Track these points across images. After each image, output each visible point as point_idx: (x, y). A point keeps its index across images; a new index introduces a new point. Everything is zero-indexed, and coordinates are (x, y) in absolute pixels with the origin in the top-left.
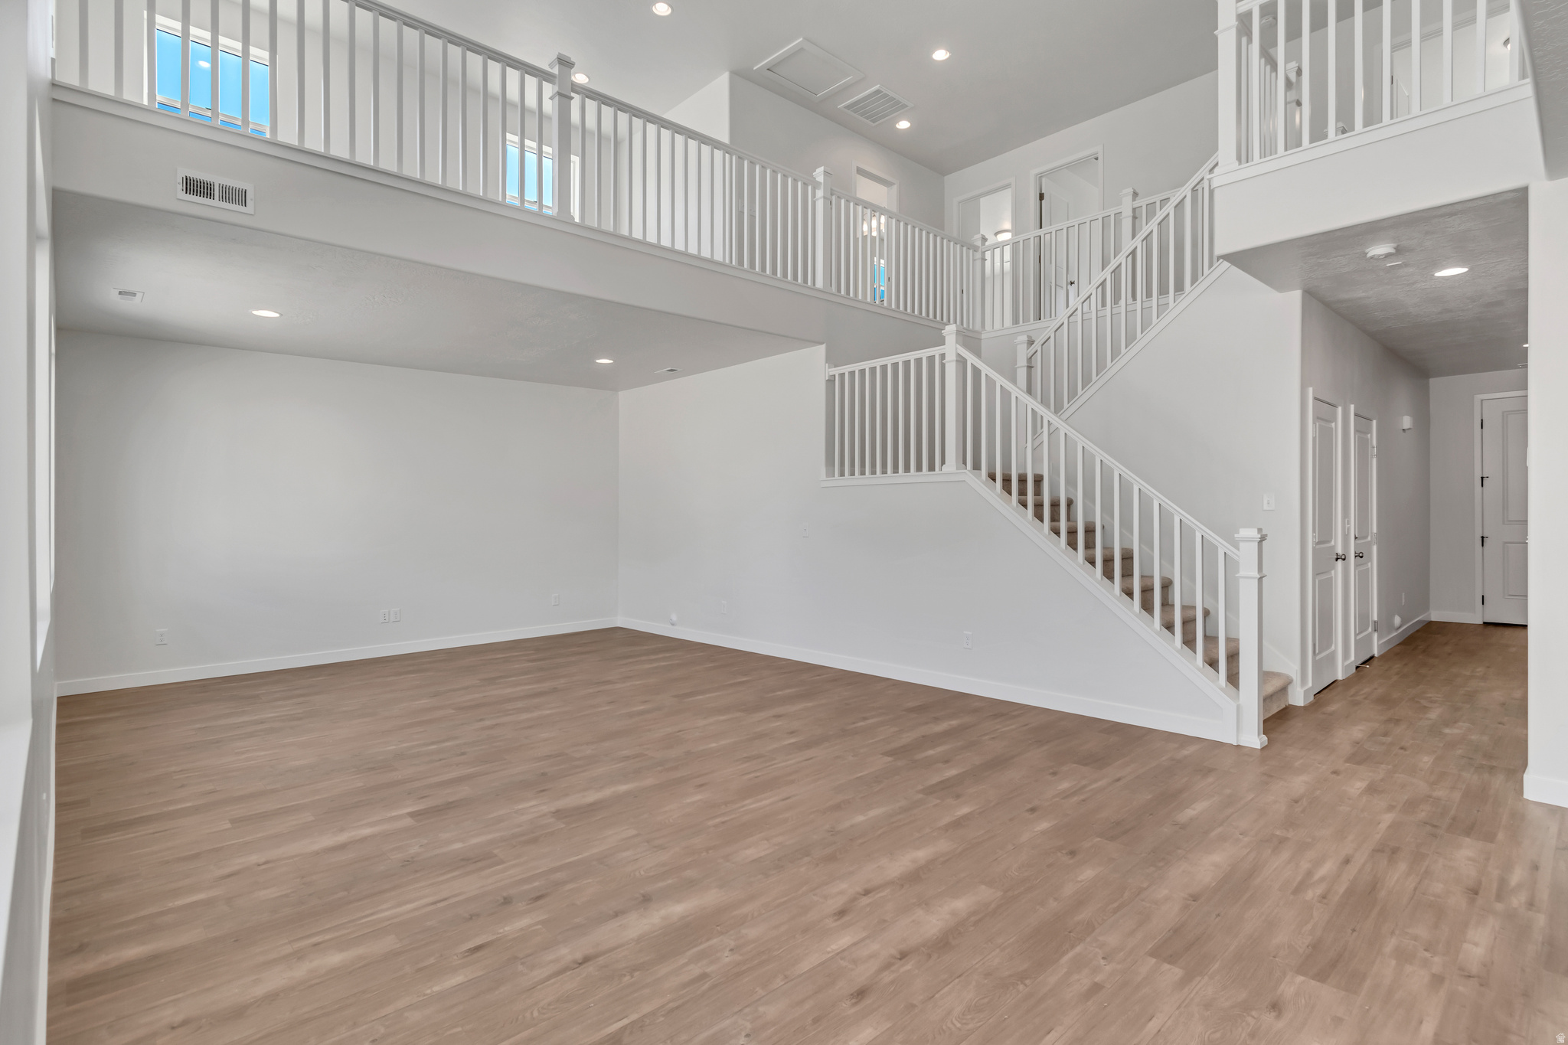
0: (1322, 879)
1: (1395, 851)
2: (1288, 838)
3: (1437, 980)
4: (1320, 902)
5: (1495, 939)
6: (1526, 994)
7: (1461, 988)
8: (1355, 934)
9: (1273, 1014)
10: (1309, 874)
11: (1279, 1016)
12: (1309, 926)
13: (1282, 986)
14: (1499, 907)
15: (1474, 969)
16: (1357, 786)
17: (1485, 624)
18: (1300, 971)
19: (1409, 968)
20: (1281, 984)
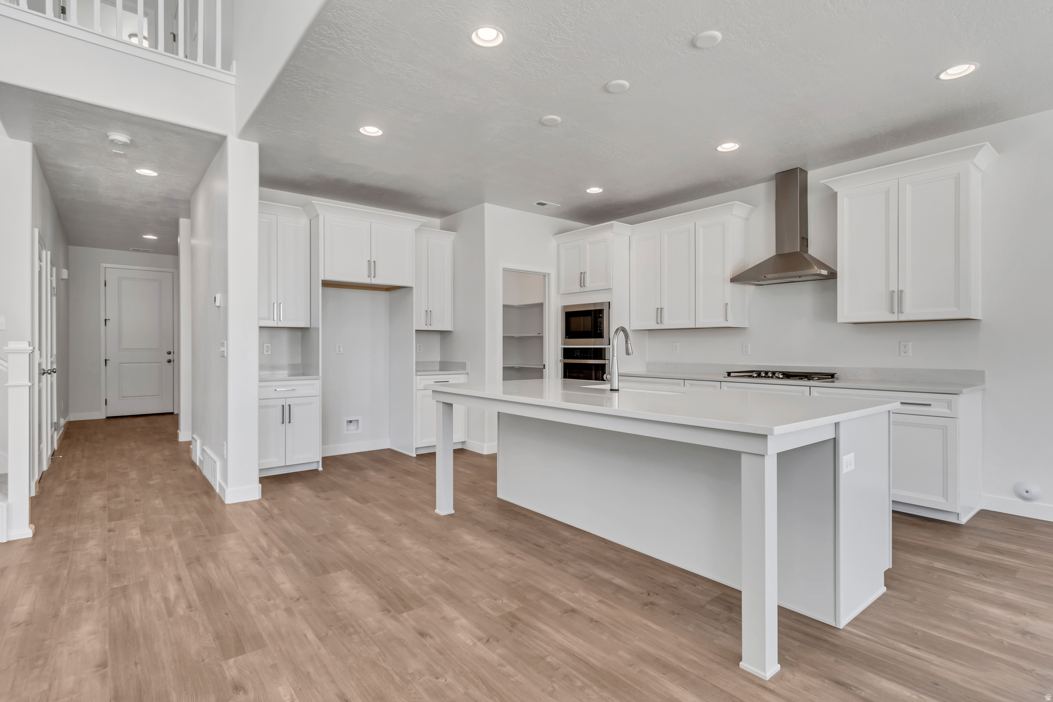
0: (177, 597)
1: (198, 559)
2: (125, 586)
3: (289, 611)
4: (191, 611)
5: (288, 576)
6: (323, 592)
7: (301, 607)
8: (229, 615)
9: (241, 693)
10: (166, 599)
11: (246, 692)
12: (201, 629)
13: (227, 673)
14: (272, 560)
15: (295, 594)
16: (135, 534)
17: (107, 417)
18: (226, 657)
19: (273, 614)
20: (225, 673)
